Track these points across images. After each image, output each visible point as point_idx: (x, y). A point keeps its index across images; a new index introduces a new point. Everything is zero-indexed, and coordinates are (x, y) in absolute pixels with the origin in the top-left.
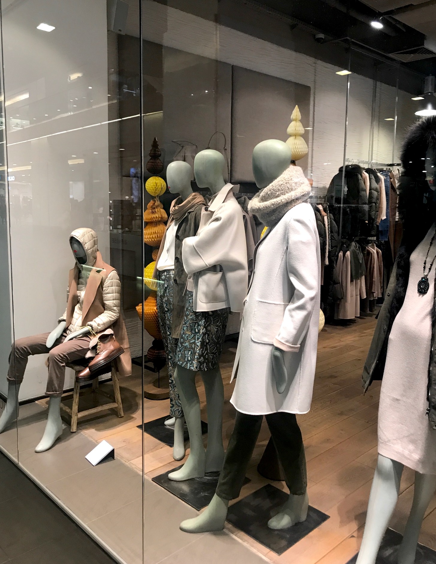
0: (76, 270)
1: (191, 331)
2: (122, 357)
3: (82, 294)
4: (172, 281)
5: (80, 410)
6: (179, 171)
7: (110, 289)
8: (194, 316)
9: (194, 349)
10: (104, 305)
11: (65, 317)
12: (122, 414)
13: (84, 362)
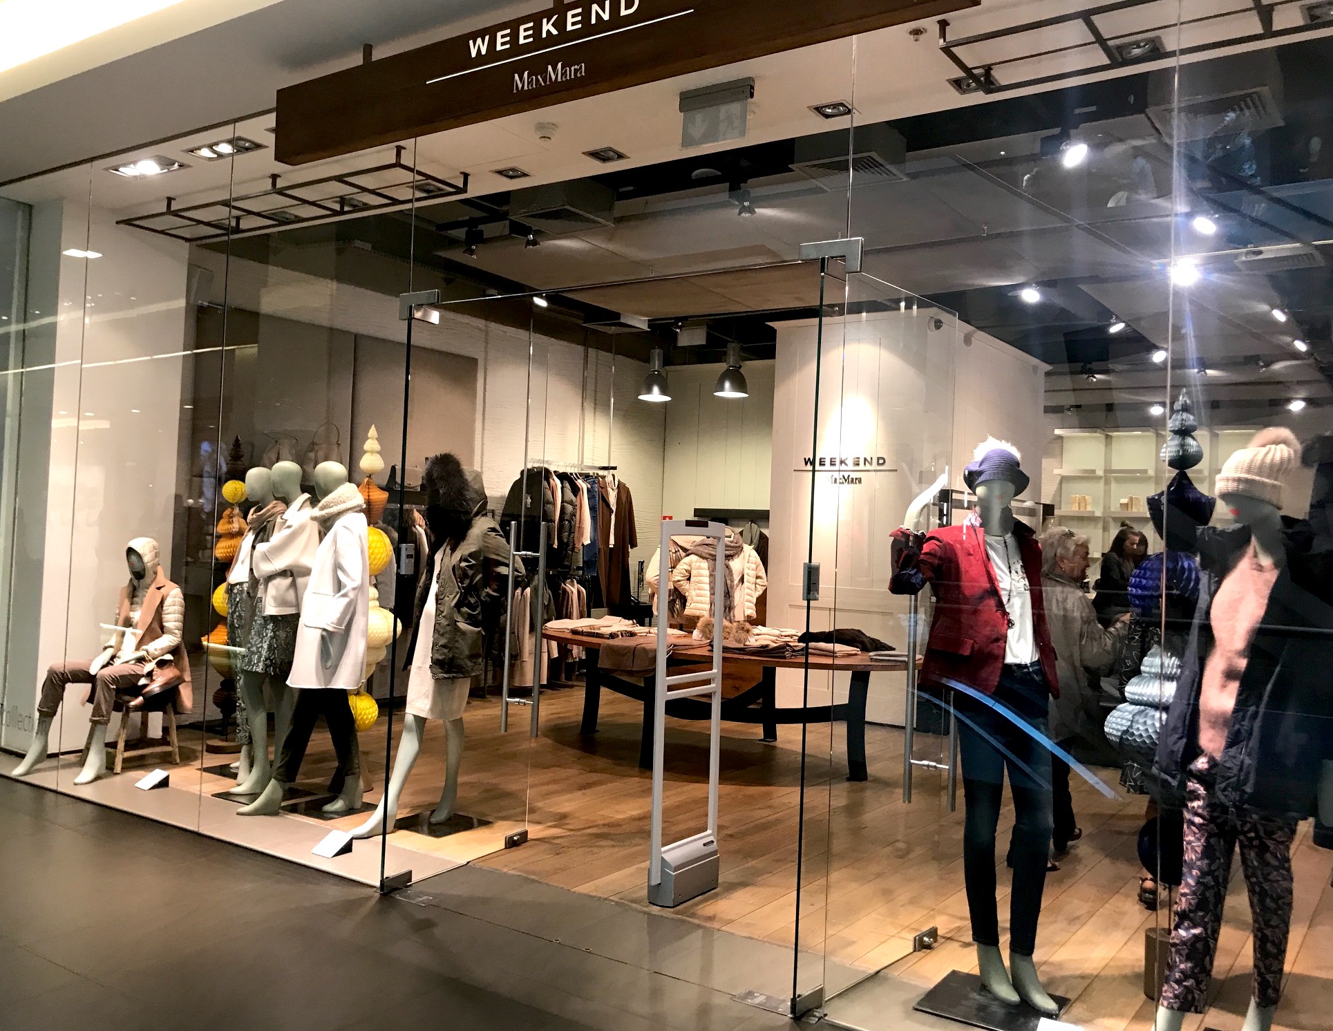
0: (131, 589)
1: (259, 636)
2: (181, 687)
3: (136, 616)
4: (245, 595)
5: (126, 750)
6: (260, 477)
7: (171, 609)
8: (263, 621)
9: (260, 652)
10: (162, 628)
11: (113, 642)
12: (178, 761)
13: (137, 690)
